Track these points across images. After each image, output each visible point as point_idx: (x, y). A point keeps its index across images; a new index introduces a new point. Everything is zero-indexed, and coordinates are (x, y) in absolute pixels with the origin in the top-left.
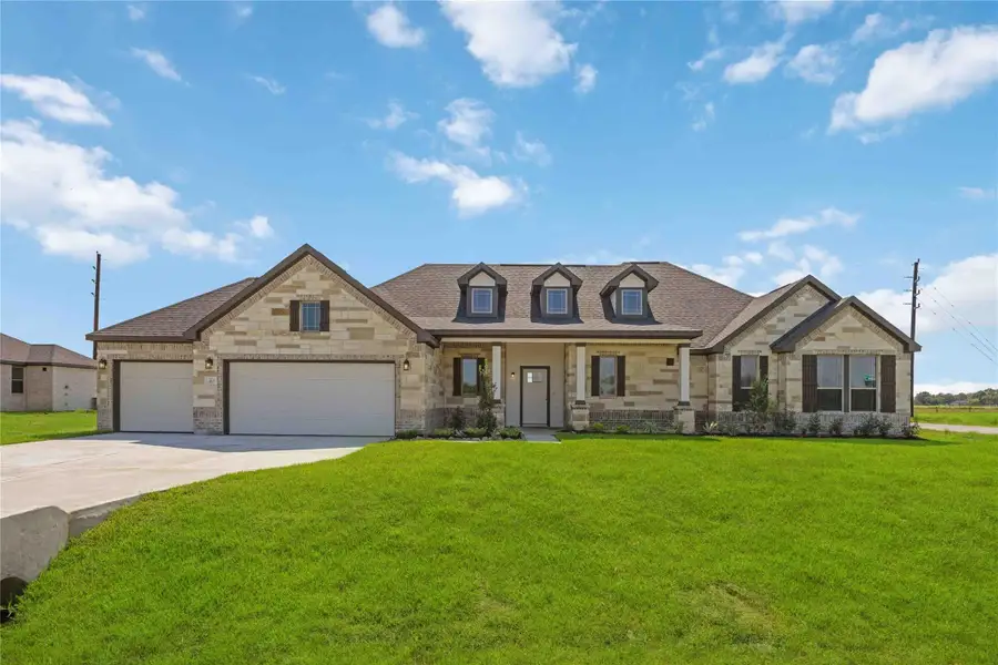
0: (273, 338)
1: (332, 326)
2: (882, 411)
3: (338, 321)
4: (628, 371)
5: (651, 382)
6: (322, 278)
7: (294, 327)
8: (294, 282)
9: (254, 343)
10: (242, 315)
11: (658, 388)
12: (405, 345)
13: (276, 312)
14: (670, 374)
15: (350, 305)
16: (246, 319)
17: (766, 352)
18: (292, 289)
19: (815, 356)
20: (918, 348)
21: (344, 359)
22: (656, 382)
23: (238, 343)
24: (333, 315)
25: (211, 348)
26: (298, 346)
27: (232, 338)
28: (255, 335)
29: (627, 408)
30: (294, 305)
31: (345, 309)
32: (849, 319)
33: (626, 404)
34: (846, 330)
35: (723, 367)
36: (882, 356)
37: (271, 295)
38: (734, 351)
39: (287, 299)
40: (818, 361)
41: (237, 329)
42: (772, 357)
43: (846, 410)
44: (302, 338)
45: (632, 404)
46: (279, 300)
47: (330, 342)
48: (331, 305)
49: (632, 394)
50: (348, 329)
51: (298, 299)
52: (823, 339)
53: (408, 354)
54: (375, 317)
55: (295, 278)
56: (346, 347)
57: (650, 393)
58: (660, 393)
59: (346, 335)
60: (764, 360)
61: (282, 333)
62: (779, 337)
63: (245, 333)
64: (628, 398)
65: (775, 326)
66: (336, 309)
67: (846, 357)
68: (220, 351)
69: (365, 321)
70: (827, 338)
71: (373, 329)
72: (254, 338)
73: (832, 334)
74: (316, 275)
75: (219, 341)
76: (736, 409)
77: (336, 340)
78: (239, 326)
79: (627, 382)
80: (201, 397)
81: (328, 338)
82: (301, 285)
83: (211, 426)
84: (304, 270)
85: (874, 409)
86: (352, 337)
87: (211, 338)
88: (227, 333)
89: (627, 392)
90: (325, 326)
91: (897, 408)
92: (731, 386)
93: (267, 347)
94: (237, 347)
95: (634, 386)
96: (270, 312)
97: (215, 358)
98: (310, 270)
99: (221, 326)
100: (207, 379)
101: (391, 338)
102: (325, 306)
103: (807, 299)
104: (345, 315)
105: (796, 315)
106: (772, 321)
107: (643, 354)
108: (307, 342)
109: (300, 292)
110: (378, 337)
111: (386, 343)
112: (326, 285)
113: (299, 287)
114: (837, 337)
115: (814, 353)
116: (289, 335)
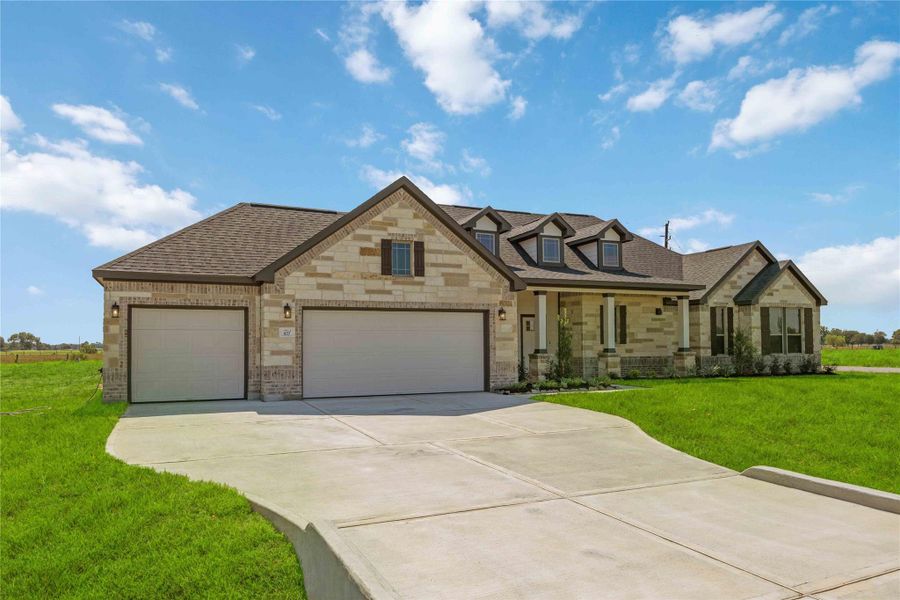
0: (362, 282)
1: (428, 270)
2: (806, 352)
3: (433, 265)
4: (629, 320)
5: (645, 330)
6: (416, 216)
7: (386, 270)
8: (385, 218)
9: (340, 287)
10: (326, 254)
11: (650, 336)
12: (499, 293)
13: (364, 251)
14: (658, 322)
15: (444, 247)
16: (330, 259)
17: (731, 304)
18: (383, 226)
19: (768, 308)
20: (826, 303)
21: (440, 307)
22: (649, 330)
23: (321, 287)
24: (428, 258)
25: (287, 292)
26: (389, 292)
27: (313, 281)
28: (341, 278)
29: (628, 355)
30: (386, 245)
31: (439, 252)
32: (786, 278)
33: (627, 351)
34: (785, 287)
35: (704, 315)
36: (806, 309)
37: (359, 231)
38: (712, 302)
39: (377, 237)
40: (770, 312)
41: (320, 270)
42: (736, 308)
43: (785, 353)
44: (394, 283)
45: (631, 351)
46: (368, 238)
47: (425, 289)
48: (425, 247)
49: (632, 342)
50: (443, 275)
51: (389, 238)
52: (772, 294)
53: (501, 302)
54: (469, 262)
55: (385, 213)
56: (441, 294)
57: (646, 340)
58: (651, 340)
59: (441, 281)
60: (730, 310)
61: (373, 276)
62: (738, 291)
63: (328, 276)
64: (628, 346)
65: (735, 282)
66: (432, 252)
67: (784, 308)
68: (297, 297)
69: (460, 266)
70: (774, 293)
71: (467, 275)
72: (340, 282)
73: (777, 290)
74: (410, 212)
75: (297, 284)
76: (714, 353)
77: (431, 287)
78: (321, 266)
79: (627, 331)
80: (273, 353)
81: (422, 284)
82: (393, 222)
83: (288, 389)
84: (396, 205)
85: (800, 351)
86: (447, 284)
87: (288, 280)
88: (307, 275)
89: (628, 340)
90: (420, 271)
91: (814, 349)
92: (709, 334)
93: (356, 292)
94: (319, 292)
95: (633, 334)
96: (358, 250)
97: (292, 305)
98: (402, 206)
99: (298, 267)
100: (282, 330)
101: (485, 285)
102: (420, 247)
103: (755, 261)
104: (441, 259)
105: (749, 274)
106: (734, 278)
107: (638, 304)
108: (400, 287)
109: (391, 230)
110: (474, 284)
111: (480, 291)
112: (420, 223)
113: (391, 225)
114: (781, 293)
115: (768, 306)
116: (380, 279)
